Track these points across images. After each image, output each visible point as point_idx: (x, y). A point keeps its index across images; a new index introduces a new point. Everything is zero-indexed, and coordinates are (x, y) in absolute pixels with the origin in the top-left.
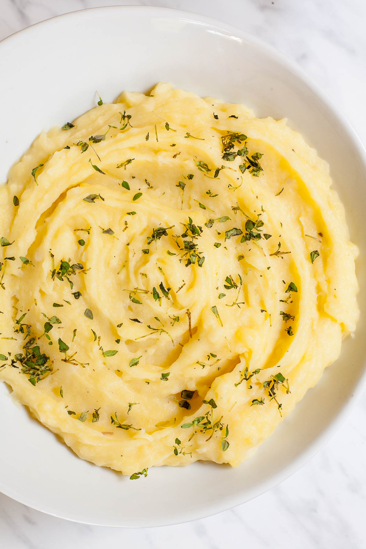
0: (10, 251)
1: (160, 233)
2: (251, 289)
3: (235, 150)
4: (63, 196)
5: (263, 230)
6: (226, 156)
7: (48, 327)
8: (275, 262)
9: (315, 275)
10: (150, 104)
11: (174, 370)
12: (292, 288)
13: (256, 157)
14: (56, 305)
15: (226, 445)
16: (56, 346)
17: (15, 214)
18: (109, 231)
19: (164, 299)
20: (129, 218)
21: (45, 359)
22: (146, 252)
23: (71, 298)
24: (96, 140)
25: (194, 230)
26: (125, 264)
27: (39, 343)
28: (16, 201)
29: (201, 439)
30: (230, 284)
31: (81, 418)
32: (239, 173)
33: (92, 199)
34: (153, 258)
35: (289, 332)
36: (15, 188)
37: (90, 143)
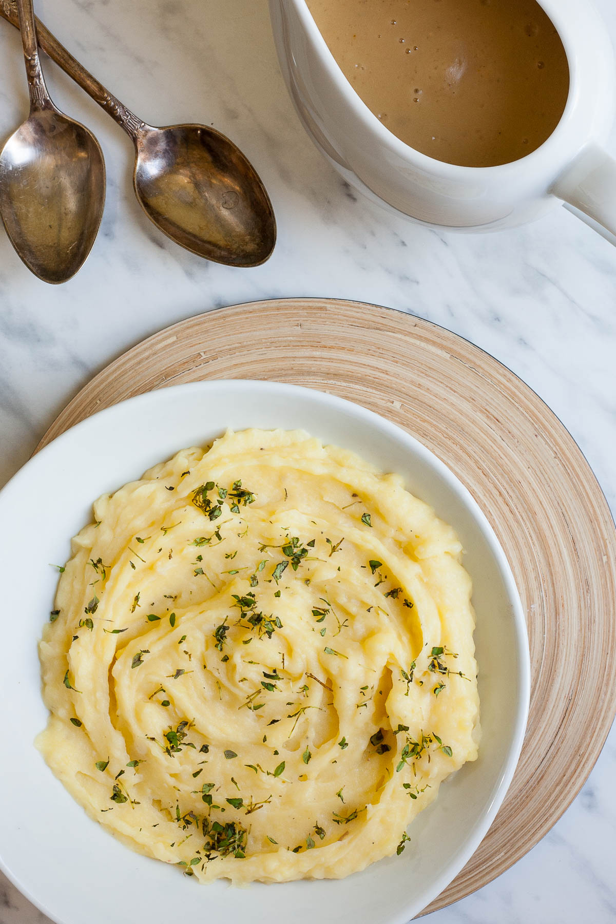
0: (114, 769)
1: (220, 634)
2: (343, 600)
3: (214, 503)
4: (111, 680)
5: (304, 543)
6: (212, 514)
7: (207, 798)
8: (339, 558)
9: (382, 536)
10: (105, 534)
11: (346, 731)
12: (375, 565)
13: (237, 487)
14: (195, 775)
15: (448, 751)
16: (230, 808)
18: (179, 673)
19: (278, 683)
20: (184, 646)
21: (231, 826)
22: (226, 659)
23: (203, 757)
24: (92, 608)
25: (246, 602)
26: (219, 685)
27: (213, 819)
28: (77, 722)
29: (424, 763)
30: (319, 614)
31: (311, 845)
32: (236, 518)
33: (138, 661)
34: (237, 659)
35: (408, 604)
36: (63, 713)
37: (89, 616)
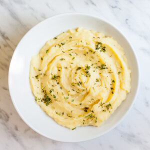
0: (40, 72)
1: (79, 68)
2: (103, 81)
3: (99, 47)
4: (54, 58)
5: (106, 67)
6: (97, 49)
7: (51, 92)
8: (109, 75)
9: (119, 78)
10: (77, 34)
11: (83, 103)
12: (113, 81)
13: (104, 47)
14: (53, 86)
15: (96, 122)
16: (53, 96)
17: (41, 63)
18: (66, 68)
19: (80, 85)
20: (71, 65)
21: (50, 99)
22: (76, 73)
23: (57, 84)
24: (63, 44)
25: (88, 67)
26: (70, 76)
27: (48, 95)
28: (42, 59)
29: (90, 120)
30: (97, 81)
31: (59, 115)
32: (100, 53)
33: (62, 59)
34: (78, 75)
35: (113, 93)
36: (41, 55)
37: (61, 45)
